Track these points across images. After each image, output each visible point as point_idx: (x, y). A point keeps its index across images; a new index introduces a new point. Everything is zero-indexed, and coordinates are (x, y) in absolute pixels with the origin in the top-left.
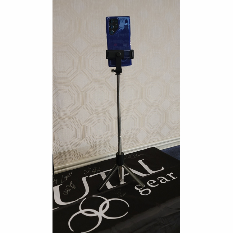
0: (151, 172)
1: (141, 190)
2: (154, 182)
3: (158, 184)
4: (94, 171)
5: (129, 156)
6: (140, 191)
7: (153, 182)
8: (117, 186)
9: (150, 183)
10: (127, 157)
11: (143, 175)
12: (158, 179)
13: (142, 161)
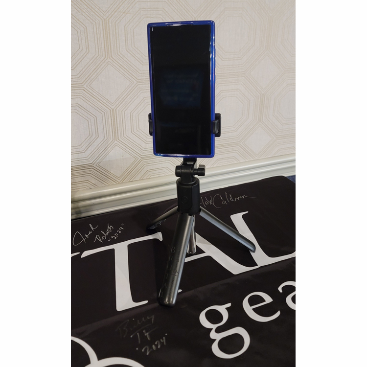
0: (261, 258)
1: (218, 330)
2: (268, 299)
3: (278, 314)
4: (102, 235)
5: (209, 199)
6: (213, 335)
7: (263, 300)
8: (146, 302)
9: (252, 302)
10: (205, 200)
11: (235, 268)
12: (280, 289)
13: (244, 217)
